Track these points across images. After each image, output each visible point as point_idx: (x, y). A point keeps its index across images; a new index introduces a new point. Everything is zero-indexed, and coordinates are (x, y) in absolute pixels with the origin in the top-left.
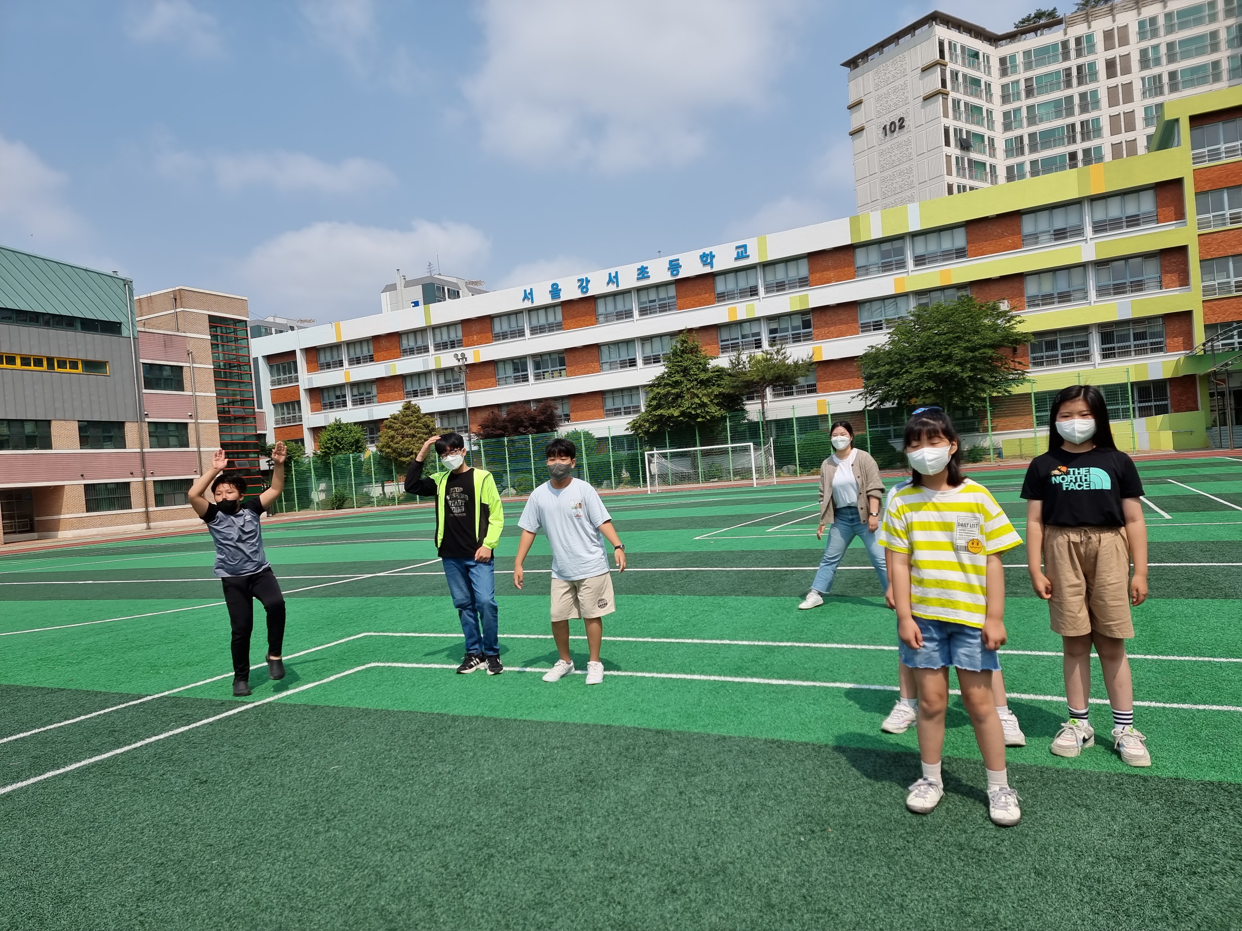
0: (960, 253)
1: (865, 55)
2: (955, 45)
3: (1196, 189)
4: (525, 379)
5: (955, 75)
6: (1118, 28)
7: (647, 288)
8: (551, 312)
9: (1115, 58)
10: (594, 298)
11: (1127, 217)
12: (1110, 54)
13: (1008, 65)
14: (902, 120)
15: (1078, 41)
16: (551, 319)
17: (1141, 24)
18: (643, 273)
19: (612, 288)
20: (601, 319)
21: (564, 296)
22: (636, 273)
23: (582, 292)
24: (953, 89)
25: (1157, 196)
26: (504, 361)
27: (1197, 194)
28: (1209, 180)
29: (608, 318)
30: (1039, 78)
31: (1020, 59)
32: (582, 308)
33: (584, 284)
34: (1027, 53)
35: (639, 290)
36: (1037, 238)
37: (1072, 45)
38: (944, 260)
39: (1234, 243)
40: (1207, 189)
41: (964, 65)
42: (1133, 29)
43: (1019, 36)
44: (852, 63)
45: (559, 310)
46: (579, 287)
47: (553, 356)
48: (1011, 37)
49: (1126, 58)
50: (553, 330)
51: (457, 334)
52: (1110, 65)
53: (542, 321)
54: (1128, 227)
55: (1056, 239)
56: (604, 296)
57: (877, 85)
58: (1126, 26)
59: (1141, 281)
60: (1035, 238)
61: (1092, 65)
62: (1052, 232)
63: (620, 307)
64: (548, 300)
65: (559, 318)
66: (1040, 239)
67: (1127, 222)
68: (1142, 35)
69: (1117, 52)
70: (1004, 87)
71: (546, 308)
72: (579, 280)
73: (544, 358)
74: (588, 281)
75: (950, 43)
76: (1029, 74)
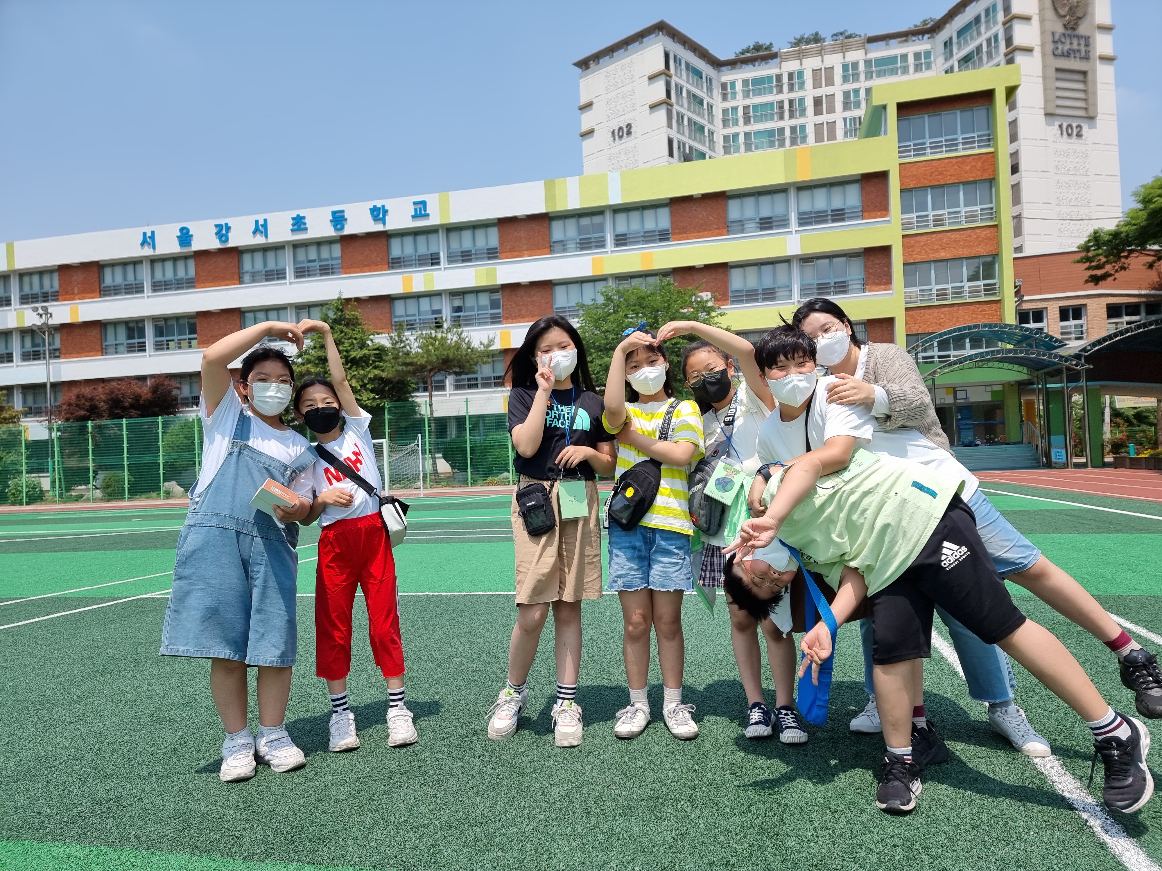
0: (663, 236)
1: (597, 57)
2: (680, 60)
3: (901, 185)
4: (142, 348)
5: (679, 89)
6: (825, 69)
7: (305, 244)
8: (181, 265)
9: (822, 97)
10: (237, 252)
11: (832, 211)
12: (818, 92)
13: (729, 90)
14: (629, 126)
15: (791, 76)
16: (181, 273)
17: (845, 67)
18: (299, 223)
19: (260, 240)
20: (247, 278)
21: (197, 245)
22: (291, 222)
23: (221, 242)
24: (677, 103)
25: (863, 189)
26: (115, 323)
27: (902, 191)
28: (914, 176)
29: (255, 278)
30: (755, 107)
31: (739, 86)
32: (221, 262)
33: (222, 232)
34: (745, 82)
35: (296, 246)
36: (743, 225)
37: (785, 79)
38: (647, 242)
39: (936, 247)
40: (912, 186)
41: (688, 82)
42: (838, 72)
43: (739, 64)
44: (584, 64)
45: (191, 263)
46: (217, 234)
47: (181, 322)
48: (732, 64)
49: (831, 97)
50: (182, 288)
51: (52, 283)
52: (818, 102)
53: (169, 274)
54: (834, 221)
55: (762, 229)
56: (252, 250)
57: (607, 89)
58: (833, 68)
59: (845, 282)
60: (740, 226)
61: (802, 101)
62: (758, 220)
63: (271, 265)
64: (175, 248)
65: (192, 273)
66: (746, 226)
67: (833, 216)
68: (845, 79)
69: (824, 91)
70: (725, 111)
71: (174, 259)
72: (216, 226)
73: (170, 323)
74: (228, 229)
75: (675, 57)
76: (747, 102)
